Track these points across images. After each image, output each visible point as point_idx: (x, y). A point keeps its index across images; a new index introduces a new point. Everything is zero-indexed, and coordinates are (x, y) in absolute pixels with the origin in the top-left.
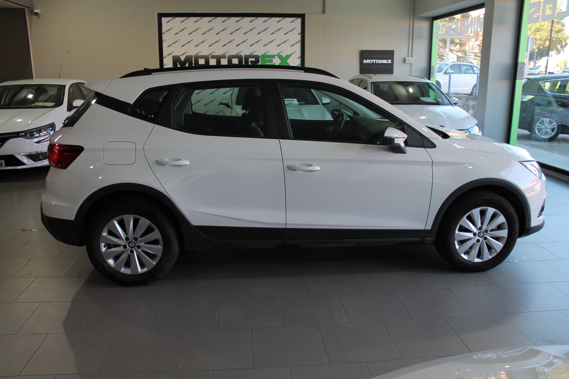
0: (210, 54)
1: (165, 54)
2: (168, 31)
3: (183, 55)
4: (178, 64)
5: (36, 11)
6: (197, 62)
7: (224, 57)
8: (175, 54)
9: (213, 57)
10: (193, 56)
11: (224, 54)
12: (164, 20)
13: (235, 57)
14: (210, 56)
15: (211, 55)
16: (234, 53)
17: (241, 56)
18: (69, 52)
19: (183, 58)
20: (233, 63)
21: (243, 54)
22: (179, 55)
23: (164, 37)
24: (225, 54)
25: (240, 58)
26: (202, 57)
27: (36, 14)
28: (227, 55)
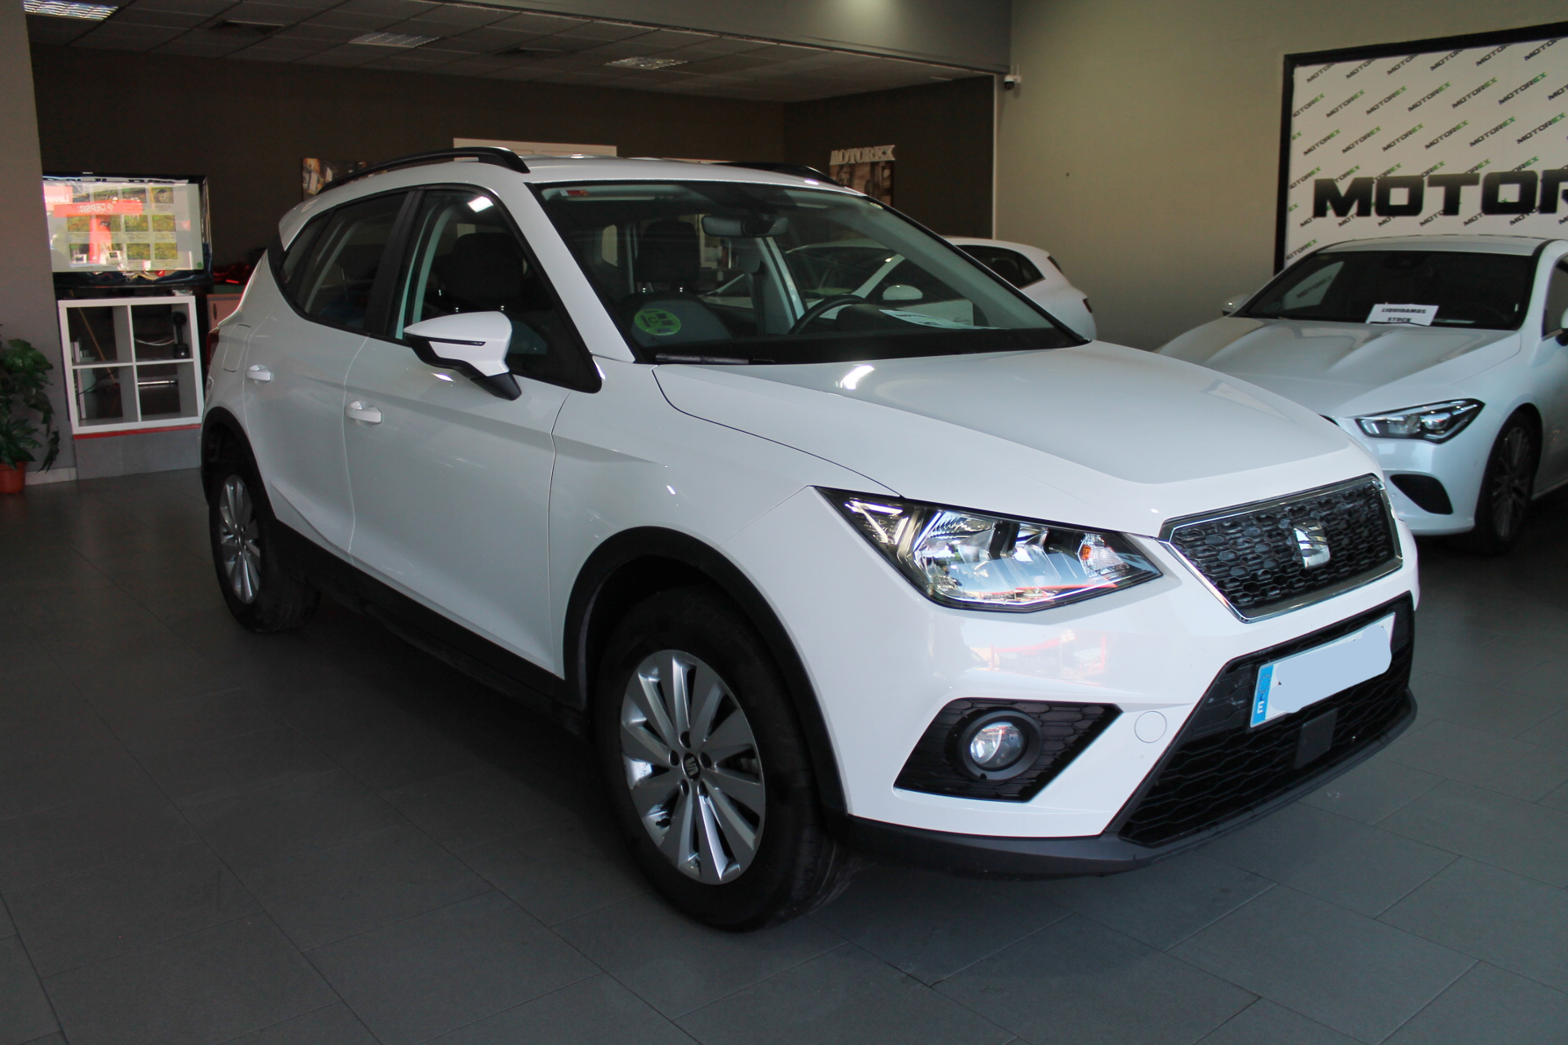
0: (1427, 173)
1: (1294, 175)
2: (1309, 105)
3: (1345, 176)
4: (1329, 204)
5: (1009, 79)
6: (1384, 196)
7: (1471, 179)
8: (1323, 175)
9: (1435, 182)
10: (1375, 181)
11: (1472, 170)
12: (1301, 73)
13: (1508, 178)
14: (1426, 179)
15: (1432, 174)
16: (1508, 167)
17: (1532, 176)
18: (1068, 175)
19: (1343, 188)
20: (1501, 199)
21: (1539, 169)
22: (1334, 177)
23: (1297, 124)
24: (1476, 172)
25: (1525, 180)
26: (1400, 182)
27: (1009, 86)
28: (1483, 173)
